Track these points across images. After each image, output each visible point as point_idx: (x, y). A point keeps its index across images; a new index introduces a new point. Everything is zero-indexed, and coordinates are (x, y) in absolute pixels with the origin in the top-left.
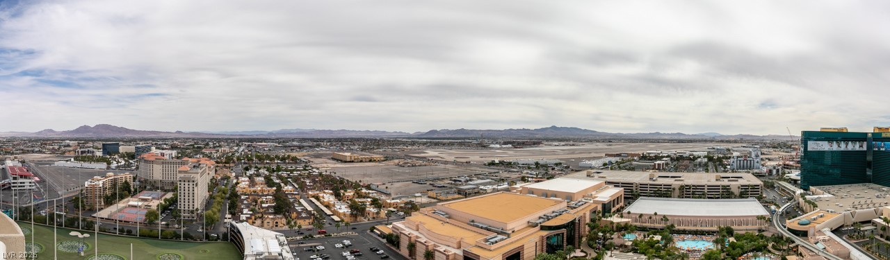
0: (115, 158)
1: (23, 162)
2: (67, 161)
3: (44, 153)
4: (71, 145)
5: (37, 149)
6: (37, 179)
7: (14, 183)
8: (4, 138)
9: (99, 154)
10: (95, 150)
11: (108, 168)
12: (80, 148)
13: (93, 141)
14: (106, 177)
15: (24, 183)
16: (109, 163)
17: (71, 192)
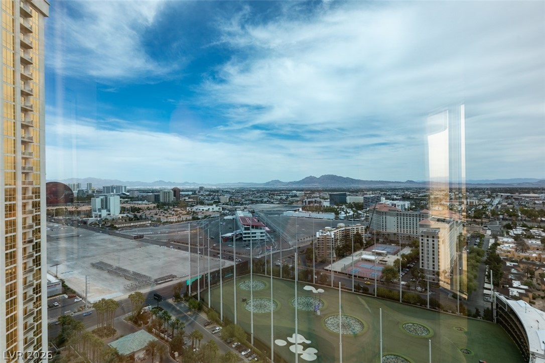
0: (343, 209)
1: (253, 212)
2: (295, 211)
3: (272, 203)
4: (298, 195)
5: (265, 200)
6: (267, 229)
7: (245, 234)
8: (233, 189)
9: (326, 204)
10: (322, 200)
11: (337, 218)
12: (307, 198)
13: (319, 191)
14: (337, 228)
15: (255, 233)
16: (337, 213)
17: (302, 242)
